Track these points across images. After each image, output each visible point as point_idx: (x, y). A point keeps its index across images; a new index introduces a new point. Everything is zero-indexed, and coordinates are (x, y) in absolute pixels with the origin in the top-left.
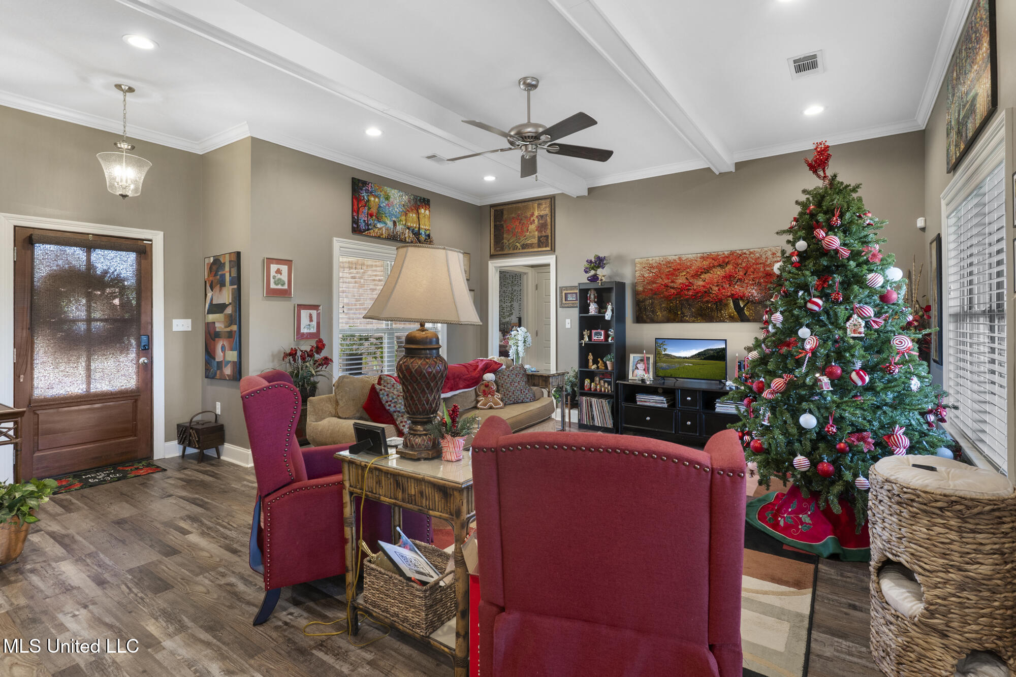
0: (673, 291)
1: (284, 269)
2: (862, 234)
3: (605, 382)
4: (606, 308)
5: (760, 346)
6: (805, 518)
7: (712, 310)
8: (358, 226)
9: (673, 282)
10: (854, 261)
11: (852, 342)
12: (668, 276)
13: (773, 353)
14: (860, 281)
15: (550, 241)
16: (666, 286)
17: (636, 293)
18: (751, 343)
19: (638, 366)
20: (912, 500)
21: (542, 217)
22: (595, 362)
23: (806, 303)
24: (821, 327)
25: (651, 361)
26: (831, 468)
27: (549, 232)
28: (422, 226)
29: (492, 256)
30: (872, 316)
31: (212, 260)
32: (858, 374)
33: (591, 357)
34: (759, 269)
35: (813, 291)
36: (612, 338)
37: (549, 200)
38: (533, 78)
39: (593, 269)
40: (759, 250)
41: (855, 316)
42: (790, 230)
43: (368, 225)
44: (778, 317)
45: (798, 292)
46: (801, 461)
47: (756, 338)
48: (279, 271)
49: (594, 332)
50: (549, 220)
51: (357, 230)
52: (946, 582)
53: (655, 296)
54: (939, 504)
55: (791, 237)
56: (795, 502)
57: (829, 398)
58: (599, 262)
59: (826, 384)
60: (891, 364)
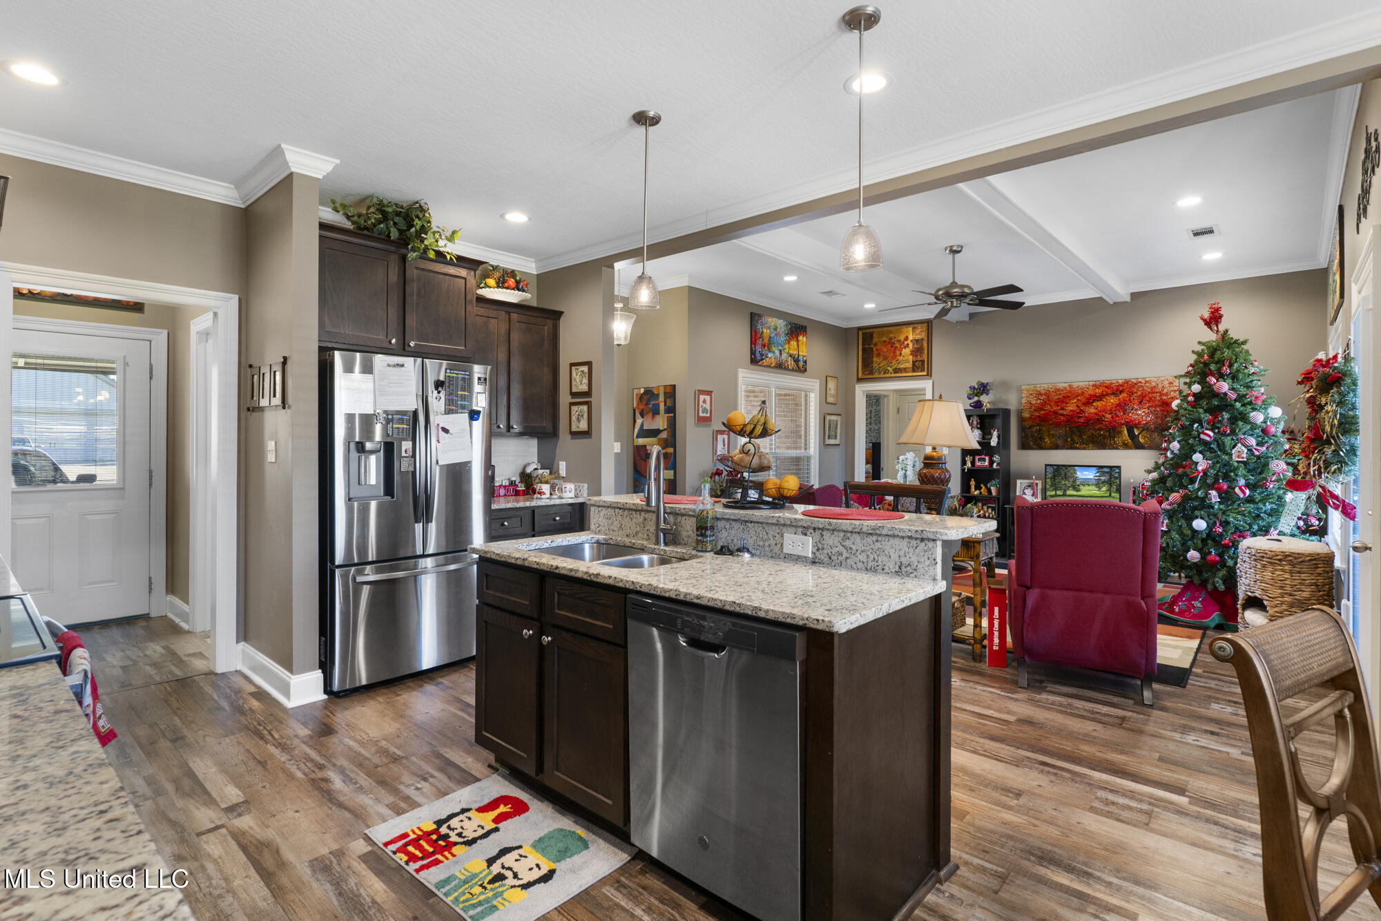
0: (1062, 418)
1: (708, 398)
2: (1248, 381)
3: (988, 507)
4: (991, 434)
5: (1159, 468)
6: (1197, 604)
7: (1105, 437)
8: (755, 357)
9: (1062, 409)
10: (1239, 402)
11: (1236, 464)
12: (1057, 403)
13: (1170, 475)
14: (1244, 418)
15: (926, 366)
16: (1055, 412)
17: (1021, 420)
18: (1151, 465)
19: (1026, 491)
20: (1263, 557)
21: (917, 341)
22: (978, 487)
23: (1199, 435)
24: (1211, 453)
25: (1040, 487)
26: (1217, 559)
27: (925, 357)
28: (800, 353)
29: (859, 380)
30: (1254, 444)
31: (642, 391)
32: (1240, 488)
33: (973, 483)
34: (1155, 398)
35: (1205, 425)
36: (998, 464)
37: (925, 325)
38: (958, 246)
39: (976, 395)
40: (1156, 379)
41: (1239, 445)
42: (1188, 374)
43: (762, 355)
44: (1175, 446)
45: (1192, 425)
46: (1193, 555)
47: (1156, 462)
48: (704, 401)
49: (977, 458)
50: (925, 345)
51: (755, 361)
52: (1282, 603)
53: (1042, 423)
54: (1279, 557)
55: (1188, 380)
56: (1189, 593)
57: (1216, 507)
58: (983, 388)
59: (1214, 496)
60: (1267, 481)
